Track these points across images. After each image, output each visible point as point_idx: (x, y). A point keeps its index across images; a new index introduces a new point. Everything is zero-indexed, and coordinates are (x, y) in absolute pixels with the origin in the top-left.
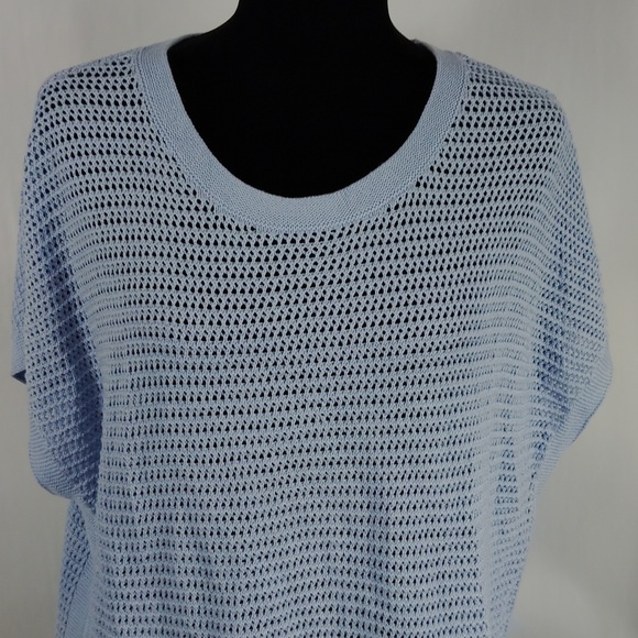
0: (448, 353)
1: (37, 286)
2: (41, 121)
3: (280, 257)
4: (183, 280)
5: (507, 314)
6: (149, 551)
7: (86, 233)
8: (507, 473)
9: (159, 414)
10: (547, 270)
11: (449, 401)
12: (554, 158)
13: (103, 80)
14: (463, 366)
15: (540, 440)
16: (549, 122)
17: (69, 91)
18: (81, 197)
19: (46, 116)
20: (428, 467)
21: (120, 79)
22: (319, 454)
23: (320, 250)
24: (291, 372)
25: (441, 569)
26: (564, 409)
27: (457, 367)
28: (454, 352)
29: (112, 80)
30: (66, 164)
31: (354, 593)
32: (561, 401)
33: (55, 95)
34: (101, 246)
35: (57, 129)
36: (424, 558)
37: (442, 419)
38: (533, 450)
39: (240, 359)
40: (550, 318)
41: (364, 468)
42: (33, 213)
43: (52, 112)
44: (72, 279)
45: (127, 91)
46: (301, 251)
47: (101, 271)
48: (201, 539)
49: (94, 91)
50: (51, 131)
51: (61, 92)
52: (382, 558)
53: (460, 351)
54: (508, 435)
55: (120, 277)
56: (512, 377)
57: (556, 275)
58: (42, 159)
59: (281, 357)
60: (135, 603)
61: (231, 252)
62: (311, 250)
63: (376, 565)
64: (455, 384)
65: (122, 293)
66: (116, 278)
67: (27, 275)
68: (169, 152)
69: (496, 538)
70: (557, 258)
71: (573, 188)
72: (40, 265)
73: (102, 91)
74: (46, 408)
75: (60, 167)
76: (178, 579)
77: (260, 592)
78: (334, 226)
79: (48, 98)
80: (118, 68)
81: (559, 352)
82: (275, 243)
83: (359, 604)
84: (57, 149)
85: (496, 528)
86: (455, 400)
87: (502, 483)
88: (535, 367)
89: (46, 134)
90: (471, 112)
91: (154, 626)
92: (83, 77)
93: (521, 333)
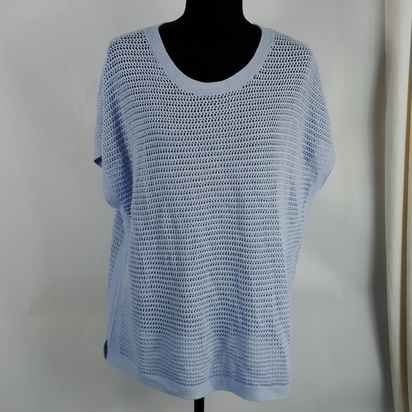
0: (266, 140)
1: (108, 120)
2: (110, 55)
3: (203, 104)
4: (167, 113)
5: (289, 129)
6: (153, 220)
7: (128, 98)
8: (293, 197)
9: (158, 164)
10: (307, 114)
11: (267, 159)
12: (308, 69)
13: (134, 40)
14: (272, 146)
15: (307, 186)
16: (305, 55)
17: (121, 44)
18: (126, 84)
19: (112, 54)
20: (259, 185)
21: (141, 39)
22: (218, 180)
23: (218, 102)
24: (207, 147)
25: (265, 225)
26: (316, 173)
27: (270, 146)
28: (269, 140)
29: (138, 40)
30: (121, 71)
31: (232, 236)
32: (314, 170)
33: (116, 46)
34: (135, 102)
35: (117, 58)
36: (258, 220)
37: (264, 166)
38: (304, 191)
39: (188, 142)
40: (309, 134)
41: (235, 185)
42: (107, 91)
43: (115, 52)
44: (121, 118)
45: (144, 44)
46: (211, 102)
47: (134, 112)
48: (173, 213)
49: (131, 44)
50: (115, 59)
51: (118, 44)
52: (242, 220)
53: (271, 140)
54: (292, 180)
55: (143, 113)
56: (293, 156)
57: (311, 116)
58: (111, 70)
59: (204, 141)
60: (146, 241)
61: (184, 102)
62: (214, 102)
63: (239, 224)
64: (269, 153)
65: (143, 119)
66: (141, 114)
67: (104, 116)
68: (160, 66)
69: (289, 225)
70: (311, 110)
71: (316, 81)
72: (109, 112)
73: (134, 44)
74: (110, 169)
75: (118, 73)
76: (164, 230)
77: (196, 233)
78: (223, 93)
79: (113, 47)
80: (140, 35)
81: (313, 149)
82: (201, 99)
83: (233, 240)
84: (117, 66)
85: (289, 221)
86: (269, 159)
87: (291, 201)
88: (304, 155)
89: (113, 61)
90: (275, 51)
91: (154, 251)
92: (126, 39)
93: (296, 138)
